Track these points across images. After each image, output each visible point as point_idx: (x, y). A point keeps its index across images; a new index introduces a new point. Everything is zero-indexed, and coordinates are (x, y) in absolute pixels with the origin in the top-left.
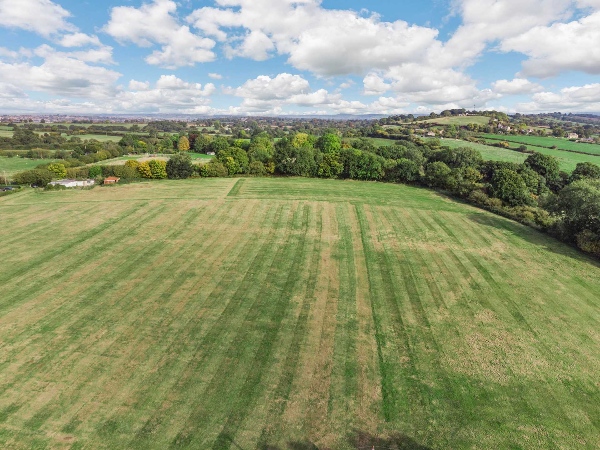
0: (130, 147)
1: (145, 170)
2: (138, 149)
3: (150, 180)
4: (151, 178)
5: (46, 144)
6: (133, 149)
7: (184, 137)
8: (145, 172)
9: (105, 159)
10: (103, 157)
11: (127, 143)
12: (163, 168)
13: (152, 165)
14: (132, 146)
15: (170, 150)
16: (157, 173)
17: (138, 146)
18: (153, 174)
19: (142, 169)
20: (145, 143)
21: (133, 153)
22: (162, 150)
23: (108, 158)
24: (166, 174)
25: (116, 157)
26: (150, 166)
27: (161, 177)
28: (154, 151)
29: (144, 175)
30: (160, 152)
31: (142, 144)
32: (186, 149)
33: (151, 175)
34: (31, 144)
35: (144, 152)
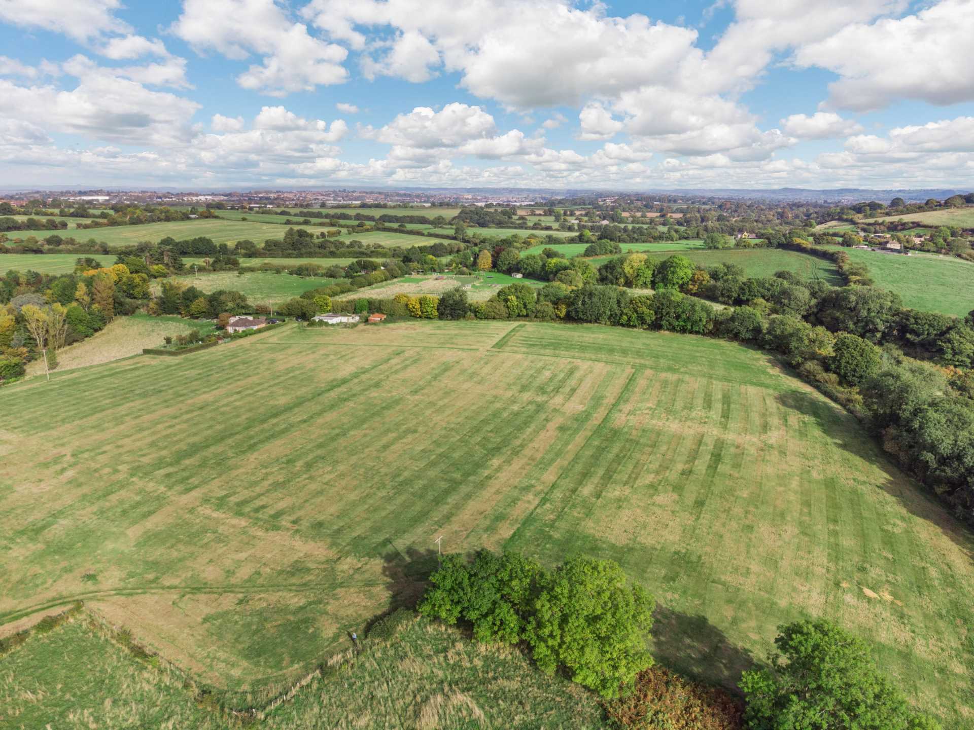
0: (415, 264)
2: (425, 266)
3: (419, 319)
5: (320, 251)
6: (420, 266)
7: (486, 251)
8: (414, 310)
9: (382, 281)
12: (434, 307)
14: (418, 263)
15: (465, 269)
16: (427, 312)
17: (425, 262)
19: (411, 306)
20: (435, 258)
21: (418, 273)
22: (456, 267)
23: (386, 280)
24: (437, 314)
25: (396, 277)
26: (421, 303)
27: (432, 316)
28: (446, 268)
29: (413, 314)
30: (452, 271)
31: (431, 260)
32: (487, 267)
33: (420, 313)
35: (433, 270)
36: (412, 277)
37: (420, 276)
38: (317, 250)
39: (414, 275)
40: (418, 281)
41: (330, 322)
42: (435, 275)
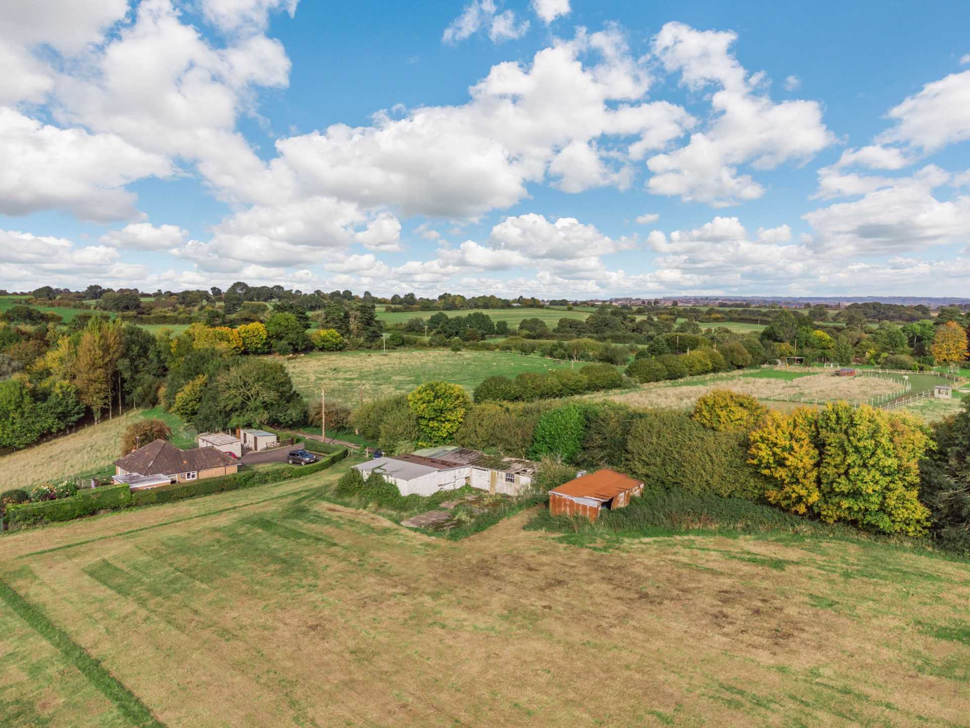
0: (785, 346)
1: (781, 463)
2: (807, 351)
3: (805, 528)
4: (814, 515)
5: (633, 334)
6: (795, 351)
7: (954, 324)
8: (781, 473)
9: (706, 372)
10: (698, 367)
11: (781, 334)
12: (902, 470)
13: (832, 438)
14: (792, 343)
15: (905, 358)
16: (856, 494)
17: (808, 344)
18: (828, 494)
19: (765, 453)
20: (828, 337)
21: (790, 362)
22: (876, 357)
23: (715, 370)
24: (920, 512)
25: (740, 367)
26: (820, 445)
27: (884, 523)
28: (852, 358)
29: (773, 494)
30: (868, 363)
31: (821, 340)
32: (956, 357)
33: (815, 497)
34: (608, 333)
35: (824, 359)
36: (777, 368)
37: (796, 368)
38: (630, 333)
39: (781, 366)
40: (789, 376)
41: (405, 488)
42: (831, 368)
